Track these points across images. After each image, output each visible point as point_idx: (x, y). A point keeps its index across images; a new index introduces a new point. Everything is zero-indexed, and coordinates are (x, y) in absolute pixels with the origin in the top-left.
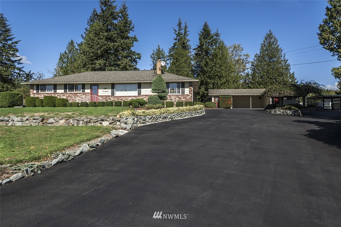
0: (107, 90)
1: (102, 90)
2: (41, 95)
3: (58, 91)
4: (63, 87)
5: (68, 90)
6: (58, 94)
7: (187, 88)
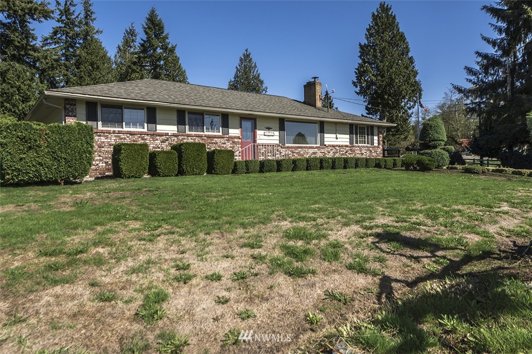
0: (271, 133)
1: (263, 132)
2: (107, 138)
3: (161, 128)
4: (174, 117)
5: (187, 127)
6: (164, 138)
7: (376, 136)
